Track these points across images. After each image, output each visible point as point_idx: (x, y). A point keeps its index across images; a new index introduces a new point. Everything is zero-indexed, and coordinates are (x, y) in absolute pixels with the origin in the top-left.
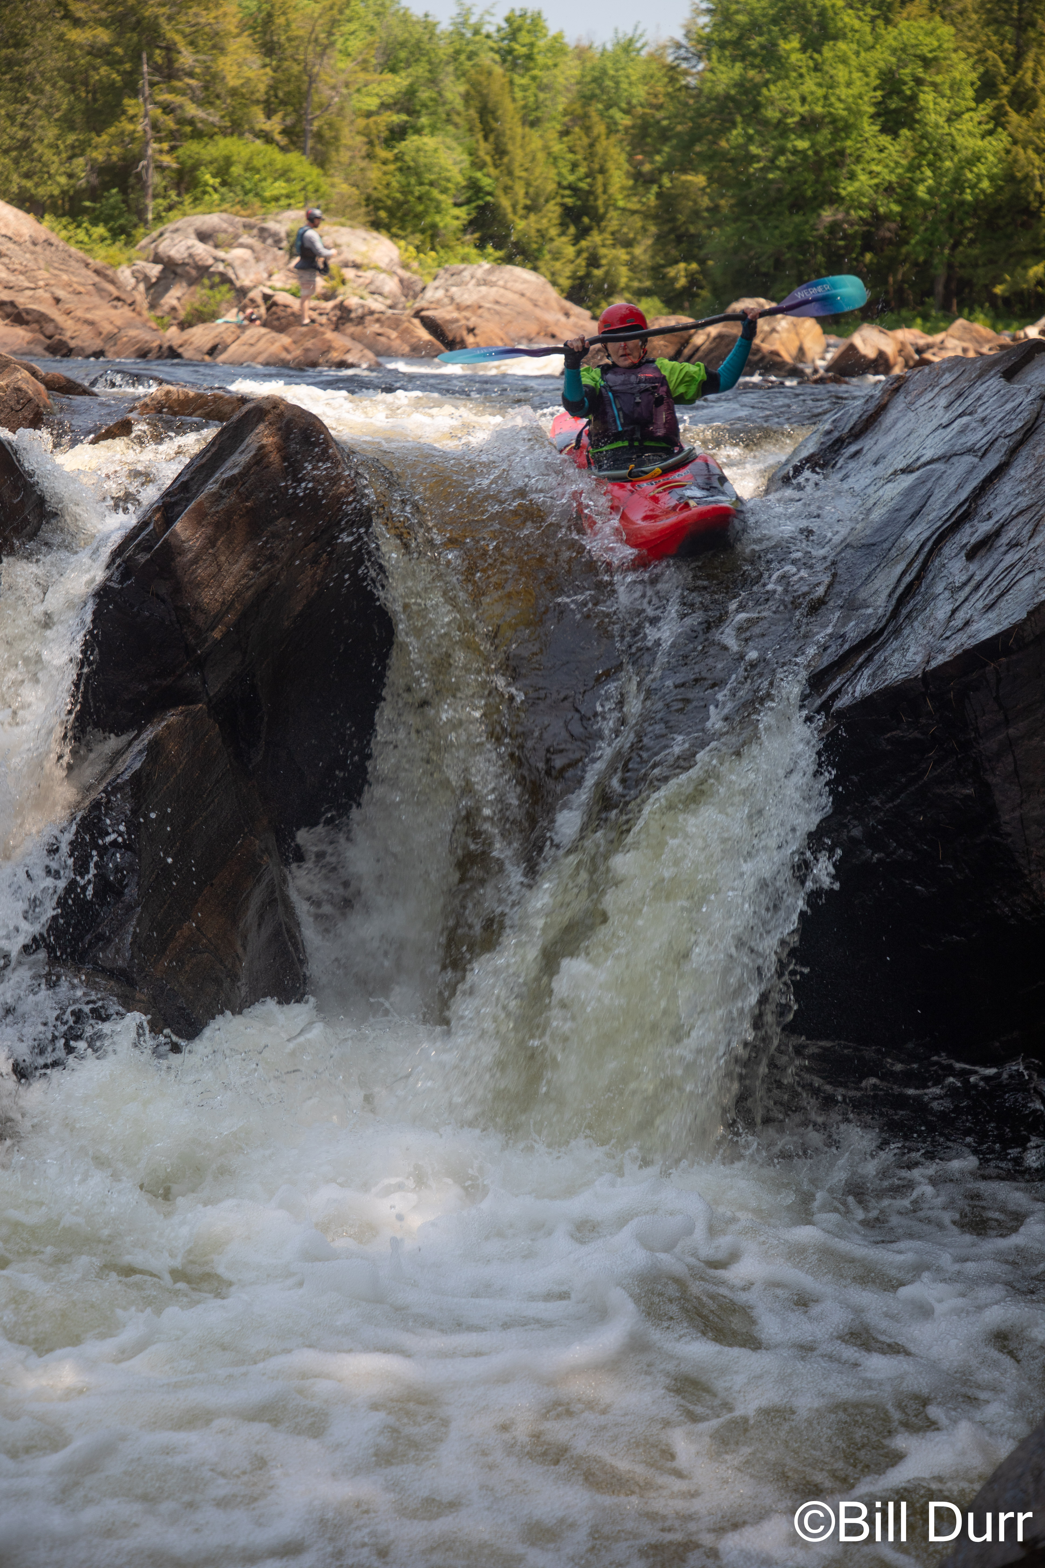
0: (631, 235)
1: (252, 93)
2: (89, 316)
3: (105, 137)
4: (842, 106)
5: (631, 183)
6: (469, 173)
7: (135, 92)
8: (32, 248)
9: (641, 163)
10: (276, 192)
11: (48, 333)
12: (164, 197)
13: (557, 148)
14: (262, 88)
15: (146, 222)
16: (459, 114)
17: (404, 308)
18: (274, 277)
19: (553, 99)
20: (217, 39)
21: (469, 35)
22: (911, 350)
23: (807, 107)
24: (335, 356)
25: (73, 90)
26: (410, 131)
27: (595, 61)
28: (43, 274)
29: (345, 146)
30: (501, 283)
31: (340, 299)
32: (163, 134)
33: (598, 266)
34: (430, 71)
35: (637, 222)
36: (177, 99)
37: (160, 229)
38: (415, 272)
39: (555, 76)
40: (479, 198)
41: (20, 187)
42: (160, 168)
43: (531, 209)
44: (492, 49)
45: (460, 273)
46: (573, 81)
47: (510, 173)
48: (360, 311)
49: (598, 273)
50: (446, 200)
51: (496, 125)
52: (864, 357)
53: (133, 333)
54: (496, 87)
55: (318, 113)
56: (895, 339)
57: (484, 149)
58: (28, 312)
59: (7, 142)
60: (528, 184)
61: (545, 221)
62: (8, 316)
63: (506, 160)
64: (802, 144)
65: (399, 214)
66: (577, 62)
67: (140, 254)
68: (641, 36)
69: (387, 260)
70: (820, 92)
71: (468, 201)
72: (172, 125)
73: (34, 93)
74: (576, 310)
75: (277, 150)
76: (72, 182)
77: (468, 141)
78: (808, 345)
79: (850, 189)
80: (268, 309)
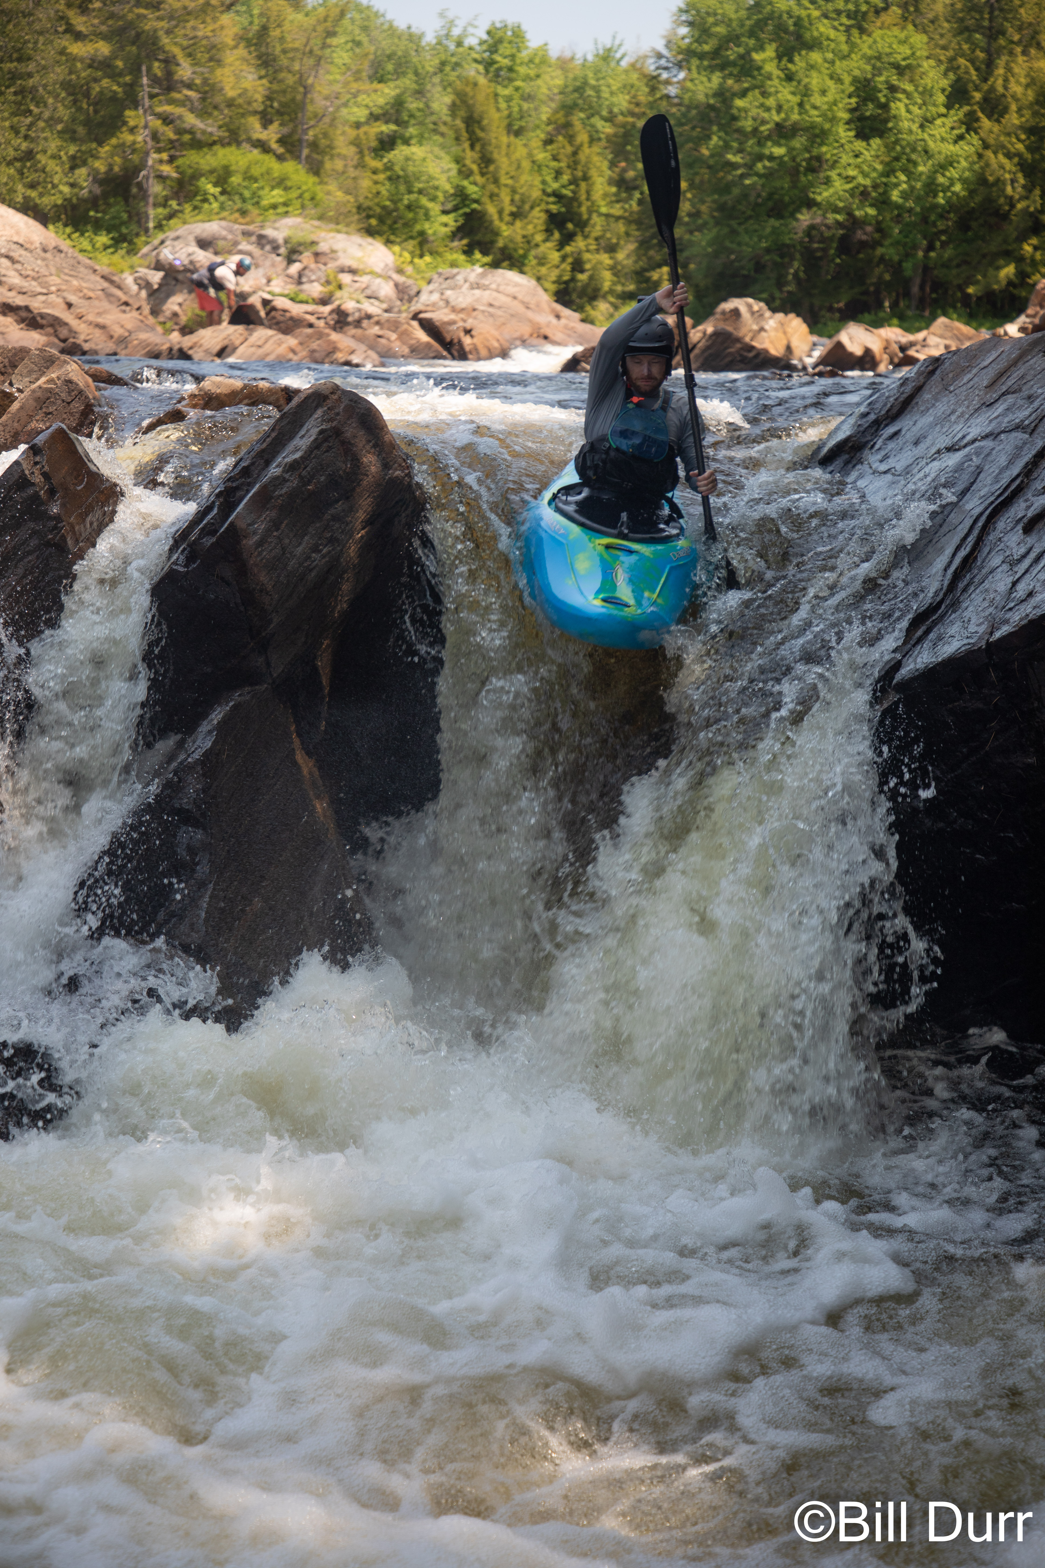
0: (614, 241)
1: (249, 103)
2: (100, 320)
3: (107, 148)
4: (815, 113)
5: (614, 189)
6: (456, 181)
7: (135, 104)
8: (43, 254)
9: (624, 170)
10: (273, 201)
11: (62, 336)
12: (165, 206)
13: (541, 156)
14: (259, 97)
15: (147, 230)
16: (445, 123)
17: (400, 312)
18: (273, 283)
19: (536, 109)
20: (214, 51)
21: (452, 47)
22: (896, 348)
23: (783, 115)
24: (340, 356)
25: (75, 102)
26: (399, 141)
27: (577, 72)
28: (54, 280)
29: (339, 155)
30: (493, 286)
31: (337, 303)
32: (162, 145)
33: (582, 271)
34: (416, 82)
35: (621, 227)
36: (177, 111)
37: (161, 236)
38: (408, 277)
39: (539, 87)
40: (468, 206)
41: (25, 198)
42: (161, 178)
43: (516, 216)
44: (476, 61)
45: (453, 277)
46: (556, 91)
47: (496, 181)
48: (357, 315)
49: (582, 277)
50: (435, 208)
51: (481, 134)
52: (851, 354)
53: (143, 336)
54: (481, 97)
55: (312, 123)
56: (880, 336)
57: (470, 157)
58: (42, 316)
59: (12, 153)
60: (514, 191)
61: (530, 227)
62: (22, 320)
63: (492, 168)
64: (779, 151)
65: (389, 222)
66: (559, 72)
67: (142, 261)
68: (620, 45)
69: (382, 265)
70: (796, 99)
71: (455, 209)
72: (172, 136)
73: (37, 106)
74: (566, 312)
75: (273, 159)
76: (76, 190)
77: (455, 149)
78: (795, 344)
79: (826, 194)
80: (267, 314)
